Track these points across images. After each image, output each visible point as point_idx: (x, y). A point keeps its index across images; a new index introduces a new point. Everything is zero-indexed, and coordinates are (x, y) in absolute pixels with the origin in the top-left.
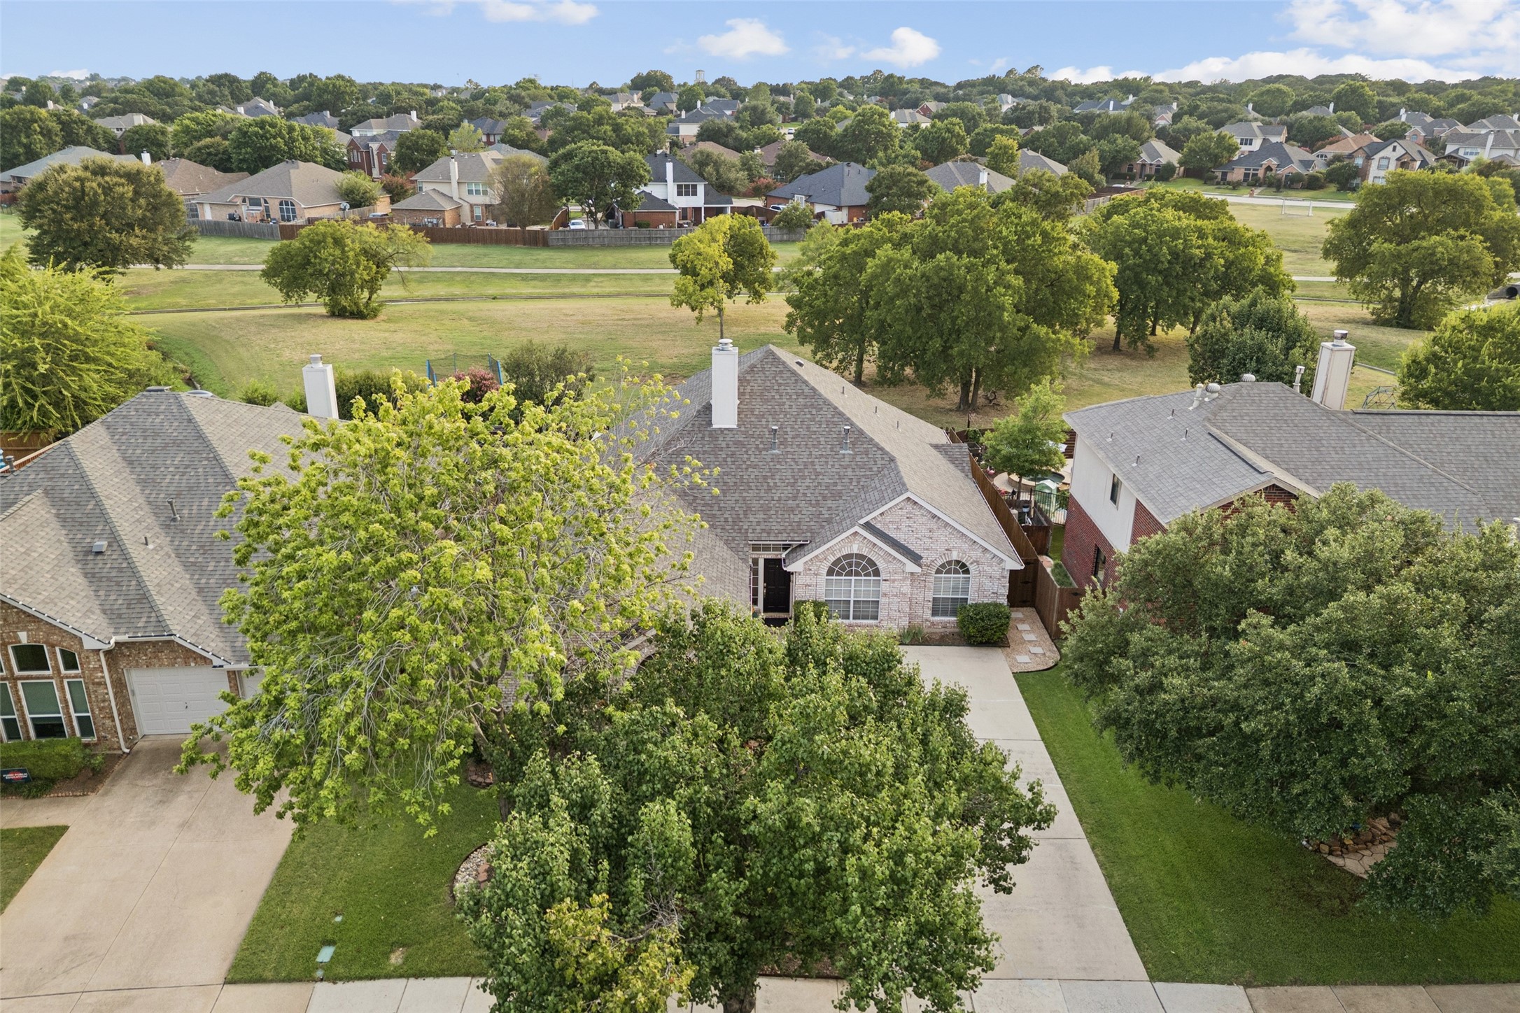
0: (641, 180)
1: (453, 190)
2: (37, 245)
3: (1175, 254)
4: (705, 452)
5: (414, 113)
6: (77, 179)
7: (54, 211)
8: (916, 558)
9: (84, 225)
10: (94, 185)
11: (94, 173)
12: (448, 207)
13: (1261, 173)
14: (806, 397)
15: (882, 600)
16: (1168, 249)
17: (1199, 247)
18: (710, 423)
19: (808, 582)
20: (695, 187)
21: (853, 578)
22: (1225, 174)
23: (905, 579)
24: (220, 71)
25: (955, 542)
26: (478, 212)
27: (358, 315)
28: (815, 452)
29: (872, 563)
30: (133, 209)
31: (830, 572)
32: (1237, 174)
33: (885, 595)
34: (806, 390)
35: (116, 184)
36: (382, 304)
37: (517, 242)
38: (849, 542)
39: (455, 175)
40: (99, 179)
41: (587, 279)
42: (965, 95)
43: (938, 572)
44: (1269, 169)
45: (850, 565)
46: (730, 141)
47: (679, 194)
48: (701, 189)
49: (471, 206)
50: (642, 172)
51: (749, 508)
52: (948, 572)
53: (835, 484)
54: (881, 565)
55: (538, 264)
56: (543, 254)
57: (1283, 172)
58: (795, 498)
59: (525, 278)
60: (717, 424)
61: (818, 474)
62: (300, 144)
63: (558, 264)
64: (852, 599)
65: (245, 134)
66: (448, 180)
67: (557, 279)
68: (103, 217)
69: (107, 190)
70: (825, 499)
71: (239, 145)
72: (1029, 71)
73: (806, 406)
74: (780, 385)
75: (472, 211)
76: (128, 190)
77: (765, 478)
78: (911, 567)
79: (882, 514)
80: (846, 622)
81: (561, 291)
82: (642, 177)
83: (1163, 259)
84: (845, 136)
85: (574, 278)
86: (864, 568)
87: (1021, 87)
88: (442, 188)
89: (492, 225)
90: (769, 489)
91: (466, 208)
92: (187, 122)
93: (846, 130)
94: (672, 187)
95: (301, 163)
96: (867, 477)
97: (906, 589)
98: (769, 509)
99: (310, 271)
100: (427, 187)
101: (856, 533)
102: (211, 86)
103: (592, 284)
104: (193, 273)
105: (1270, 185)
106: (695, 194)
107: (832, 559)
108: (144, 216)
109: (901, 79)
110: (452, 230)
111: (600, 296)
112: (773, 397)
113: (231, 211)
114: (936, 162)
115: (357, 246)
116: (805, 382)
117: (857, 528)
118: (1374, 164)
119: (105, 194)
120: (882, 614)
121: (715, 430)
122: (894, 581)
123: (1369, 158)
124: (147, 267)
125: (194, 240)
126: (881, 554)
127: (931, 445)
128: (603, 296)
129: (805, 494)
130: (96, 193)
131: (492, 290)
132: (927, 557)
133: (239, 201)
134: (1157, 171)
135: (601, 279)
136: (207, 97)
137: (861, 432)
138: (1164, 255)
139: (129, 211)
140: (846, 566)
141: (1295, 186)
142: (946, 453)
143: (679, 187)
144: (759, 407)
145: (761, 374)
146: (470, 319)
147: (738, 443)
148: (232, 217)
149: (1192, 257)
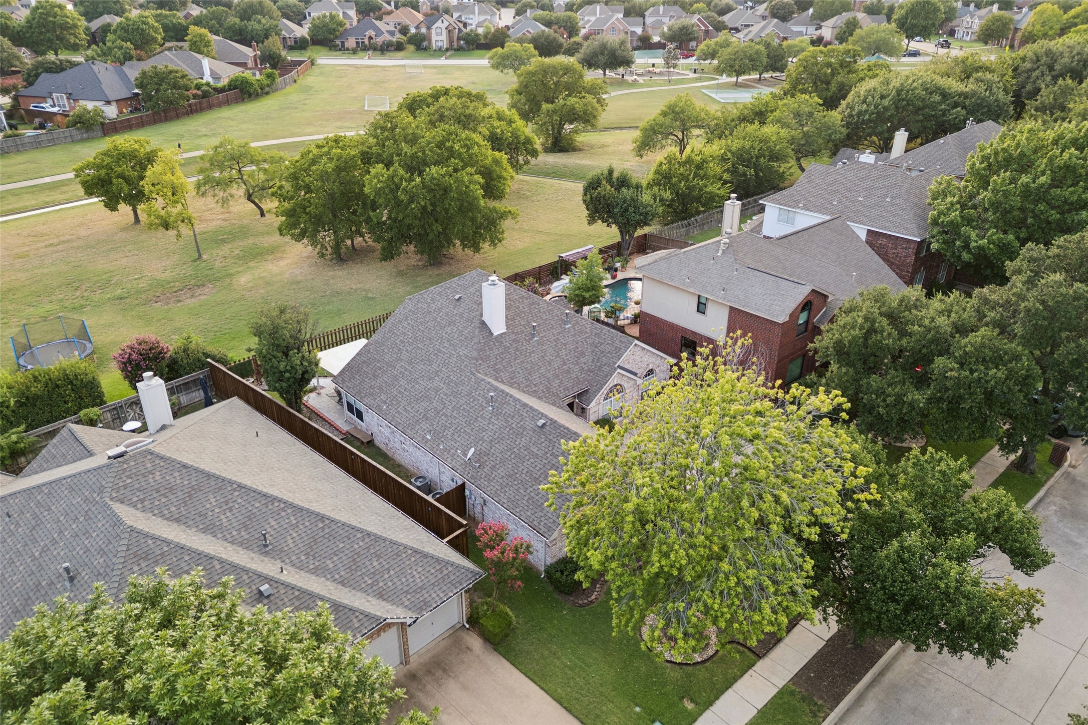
4: (502, 353)
13: (366, 41)
19: (596, 409)
22: (343, 43)
23: (634, 389)
28: (554, 332)
32: (351, 43)
33: (626, 401)
43: (643, 378)
44: (370, 38)
45: (612, 392)
51: (549, 379)
53: (577, 347)
57: (379, 40)
61: (565, 345)
70: (578, 357)
77: (543, 357)
79: (625, 357)
90: (549, 363)
96: (588, 338)
98: (558, 375)
101: (618, 372)
105: (375, 49)
107: (606, 392)
112: (511, 304)
117: (618, 370)
118: (433, 31)
121: (497, 337)
123: (429, 28)
129: (568, 360)
134: (296, 42)
141: (390, 48)
147: (515, 341)
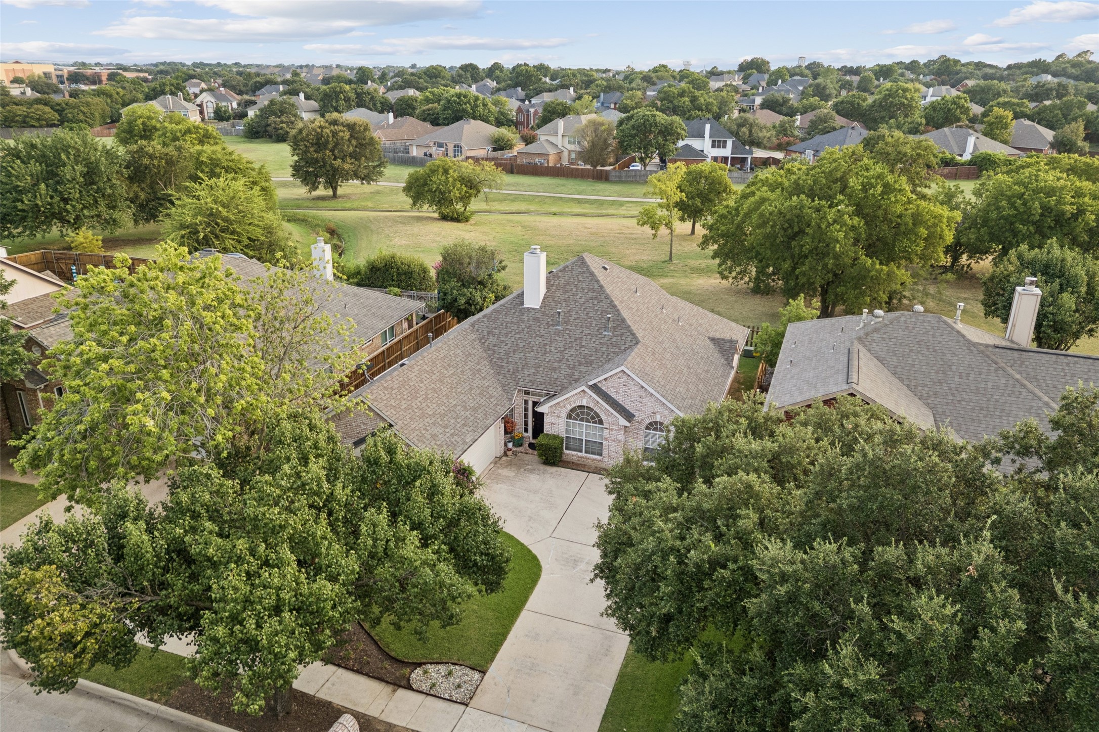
0: (679, 137)
1: (558, 141)
2: (296, 166)
3: (1046, 209)
4: (512, 322)
5: (572, 89)
6: (320, 127)
7: (306, 146)
8: (629, 416)
9: (320, 155)
10: (328, 131)
11: (330, 124)
12: (552, 151)
14: (594, 292)
15: (605, 443)
16: (1041, 204)
17: (1072, 204)
18: (522, 304)
19: (553, 421)
20: (725, 142)
21: (585, 423)
23: (620, 430)
24: (468, 62)
25: (658, 408)
26: (573, 156)
27: (456, 219)
28: (586, 331)
29: (598, 416)
30: (348, 146)
31: (569, 416)
33: (606, 439)
34: (596, 286)
35: (340, 131)
36: (473, 213)
37: (588, 178)
38: (579, 396)
39: (561, 130)
40: (332, 128)
41: (621, 204)
42: (1009, 75)
43: (647, 428)
45: (582, 413)
46: (784, 109)
47: (713, 146)
48: (729, 143)
49: (569, 152)
50: (679, 130)
51: (527, 364)
52: (655, 429)
53: (591, 355)
54: (603, 417)
55: (595, 193)
56: (601, 186)
58: (560, 361)
59: (580, 202)
60: (527, 305)
61: (582, 346)
62: (481, 109)
63: (607, 193)
64: (584, 439)
65: (449, 101)
66: (556, 134)
67: (601, 203)
68: (331, 151)
69: (335, 134)
70: (580, 364)
71: (445, 108)
72: (1079, 55)
73: (591, 298)
74: (579, 281)
75: (569, 155)
76: (347, 135)
77: (545, 345)
78: (623, 422)
79: (605, 379)
80: (580, 454)
81: (600, 212)
82: (679, 134)
83: (1034, 212)
84: (873, 106)
85: (613, 203)
86: (593, 418)
87: (1064, 69)
88: (552, 139)
89: (581, 166)
90: (546, 352)
91: (566, 153)
92: (428, 94)
93: (874, 102)
94: (708, 141)
95: (472, 121)
96: (614, 353)
97: (621, 436)
98: (540, 366)
99: (426, 189)
100: (543, 138)
101: (583, 391)
102: (461, 72)
103: (623, 208)
104: (385, 187)
106: (725, 147)
107: (569, 408)
108: (355, 151)
109: (957, 62)
110: (554, 168)
111: (624, 216)
112: (571, 290)
113: (425, 150)
114: (938, 127)
115: (456, 175)
116: (598, 281)
117: (584, 388)
119: (333, 136)
120: (605, 452)
121: (524, 308)
122: (612, 430)
124: (357, 182)
125: (385, 167)
126: (603, 408)
127: (709, 338)
128: (627, 217)
129: (567, 360)
130: (328, 136)
131: (554, 209)
132: (638, 416)
133: (432, 144)
135: (630, 205)
136: (457, 78)
137: (623, 320)
138: (1035, 209)
139: (345, 148)
140: (579, 413)
142: (719, 345)
143: (713, 142)
144: (560, 295)
145: (569, 273)
146: (523, 227)
147: (537, 320)
148: (425, 154)
149: (1063, 213)
